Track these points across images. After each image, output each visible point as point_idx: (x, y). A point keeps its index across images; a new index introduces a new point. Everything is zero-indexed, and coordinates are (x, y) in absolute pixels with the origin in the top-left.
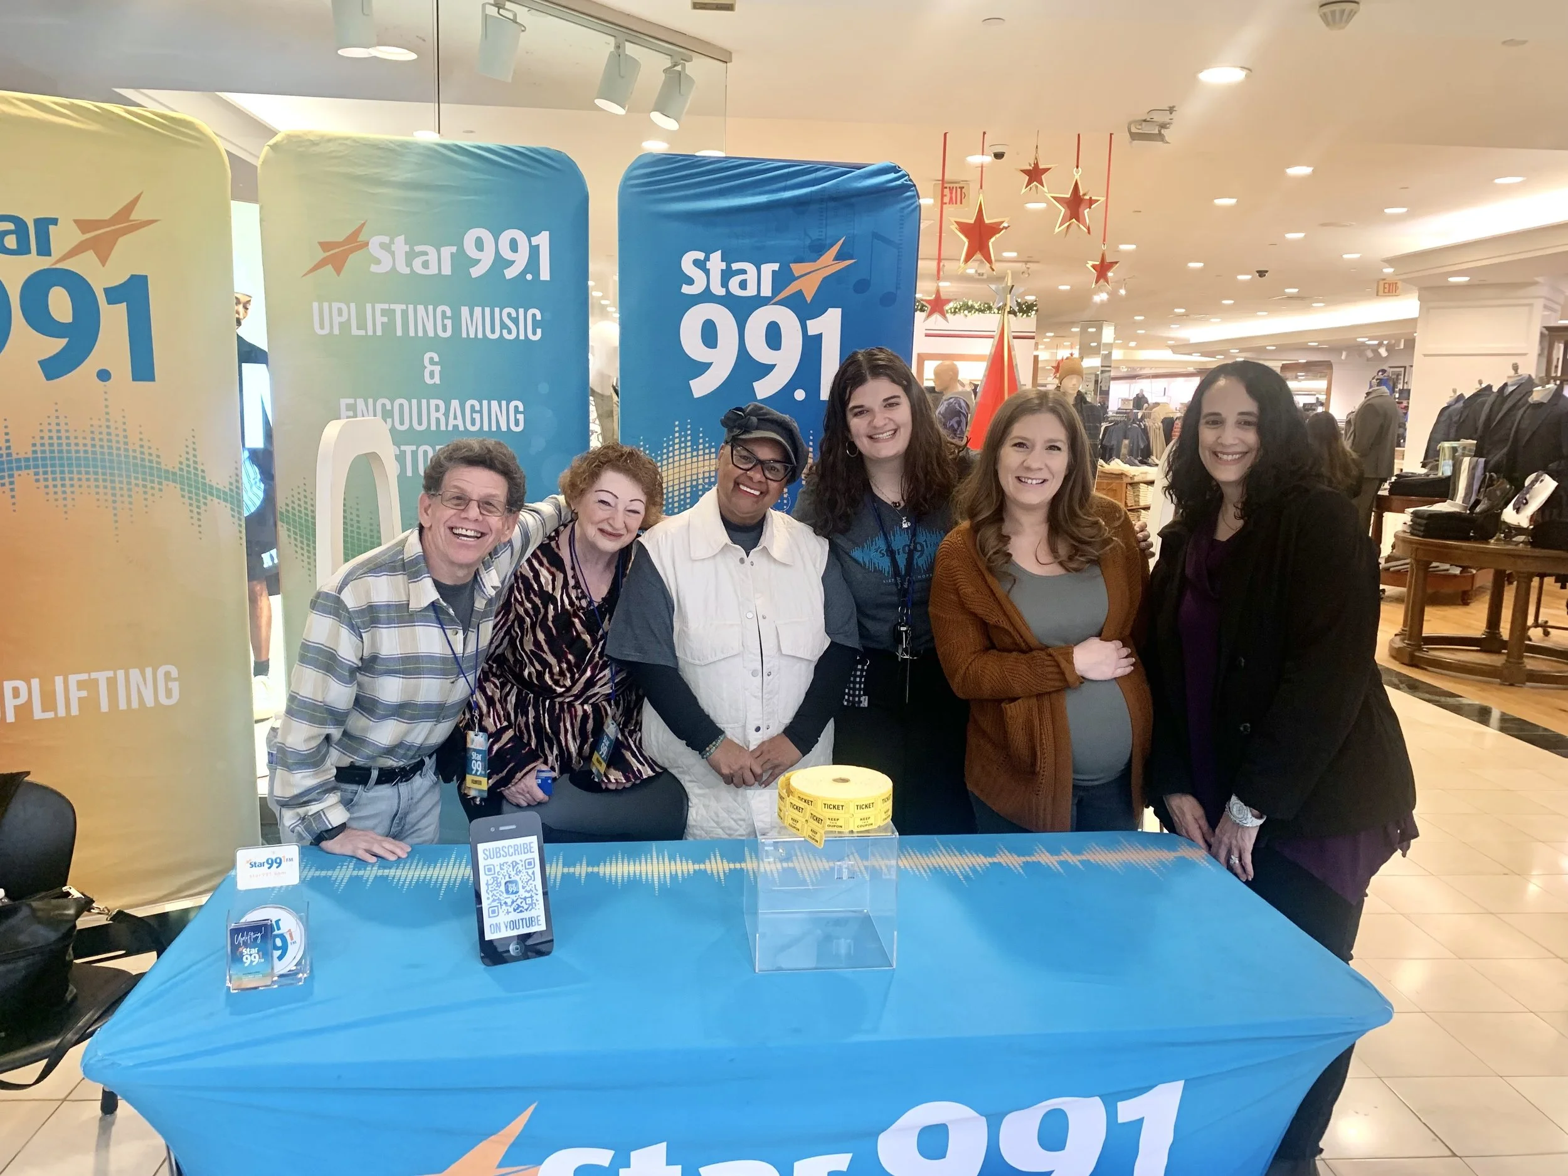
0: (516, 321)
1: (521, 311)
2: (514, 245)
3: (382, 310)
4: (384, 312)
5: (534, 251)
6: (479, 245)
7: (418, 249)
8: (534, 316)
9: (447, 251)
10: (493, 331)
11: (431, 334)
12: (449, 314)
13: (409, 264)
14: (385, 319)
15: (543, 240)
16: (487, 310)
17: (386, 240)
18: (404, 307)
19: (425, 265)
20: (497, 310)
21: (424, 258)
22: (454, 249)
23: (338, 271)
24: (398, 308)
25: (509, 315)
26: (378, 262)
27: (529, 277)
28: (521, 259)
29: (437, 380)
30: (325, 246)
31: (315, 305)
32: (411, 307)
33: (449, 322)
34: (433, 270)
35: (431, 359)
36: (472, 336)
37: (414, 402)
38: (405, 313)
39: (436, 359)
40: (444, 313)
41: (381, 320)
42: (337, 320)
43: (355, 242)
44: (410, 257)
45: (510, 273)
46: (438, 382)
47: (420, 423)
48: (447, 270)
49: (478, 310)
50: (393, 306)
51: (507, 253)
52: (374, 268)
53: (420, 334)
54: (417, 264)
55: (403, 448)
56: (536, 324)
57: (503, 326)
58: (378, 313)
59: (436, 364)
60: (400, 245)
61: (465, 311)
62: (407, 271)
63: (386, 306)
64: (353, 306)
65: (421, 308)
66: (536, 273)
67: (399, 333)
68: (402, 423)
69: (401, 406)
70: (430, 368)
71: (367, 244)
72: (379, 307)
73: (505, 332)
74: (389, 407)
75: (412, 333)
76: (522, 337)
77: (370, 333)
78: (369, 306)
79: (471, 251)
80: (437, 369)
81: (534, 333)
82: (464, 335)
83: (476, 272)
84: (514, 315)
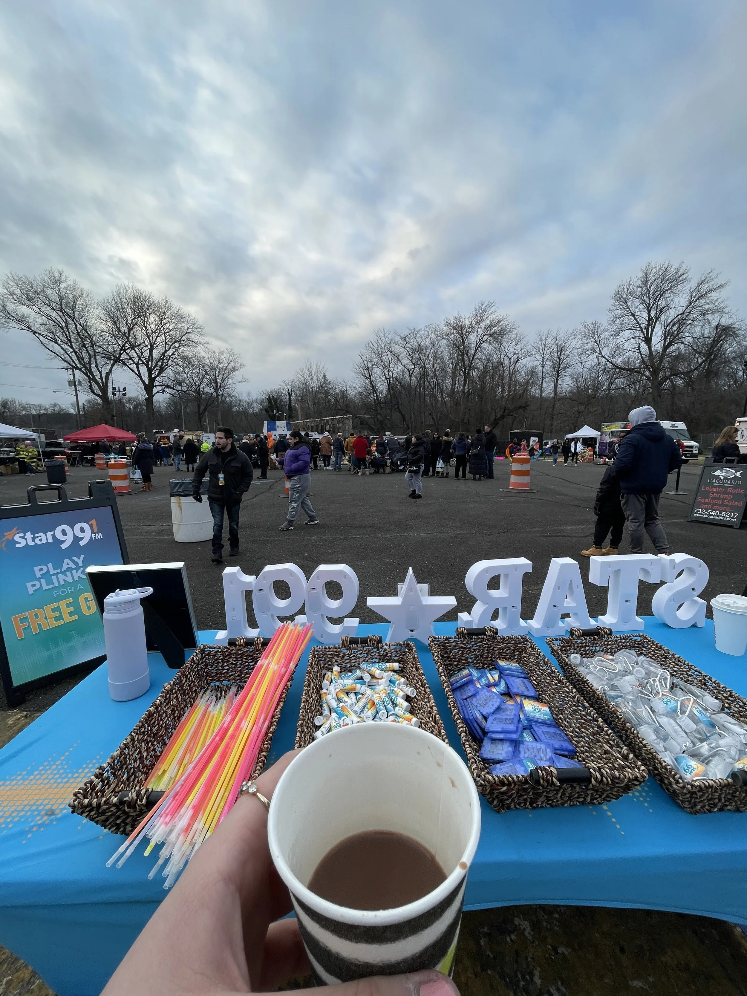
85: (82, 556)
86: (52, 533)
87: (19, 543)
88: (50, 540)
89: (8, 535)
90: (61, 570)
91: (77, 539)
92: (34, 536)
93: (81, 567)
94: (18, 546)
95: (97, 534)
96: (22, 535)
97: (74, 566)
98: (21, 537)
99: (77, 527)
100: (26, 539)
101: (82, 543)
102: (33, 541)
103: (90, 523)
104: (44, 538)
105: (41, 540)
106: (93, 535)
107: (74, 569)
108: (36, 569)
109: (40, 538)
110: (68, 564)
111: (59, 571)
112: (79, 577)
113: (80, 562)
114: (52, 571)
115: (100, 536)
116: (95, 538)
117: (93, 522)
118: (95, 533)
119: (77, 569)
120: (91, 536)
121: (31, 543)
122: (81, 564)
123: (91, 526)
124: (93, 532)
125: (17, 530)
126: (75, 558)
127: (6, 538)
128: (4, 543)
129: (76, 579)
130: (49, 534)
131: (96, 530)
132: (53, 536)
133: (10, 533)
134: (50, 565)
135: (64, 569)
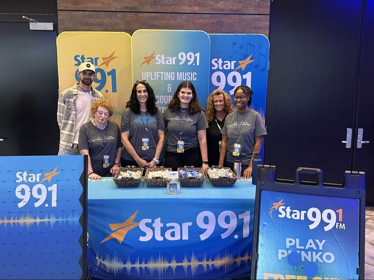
0: (190, 76)
1: (192, 73)
2: (191, 56)
3: (158, 74)
4: (159, 74)
5: (196, 58)
6: (182, 56)
7: (167, 58)
8: (195, 74)
9: (174, 58)
10: (184, 78)
11: (170, 79)
12: (174, 74)
13: (165, 62)
14: (159, 76)
15: (198, 55)
16: (183, 73)
17: (160, 56)
18: (163, 73)
19: (169, 62)
20: (186, 73)
21: (169, 60)
22: (176, 58)
23: (148, 64)
24: (162, 73)
25: (189, 74)
26: (158, 62)
27: (194, 64)
28: (192, 60)
29: (170, 91)
30: (145, 58)
31: (143, 73)
32: (165, 73)
33: (174, 76)
34: (171, 63)
35: (169, 85)
36: (179, 80)
37: (165, 96)
38: (163, 74)
39: (171, 86)
40: (173, 74)
41: (158, 76)
42: (147, 76)
43: (152, 57)
44: (165, 60)
45: (189, 64)
46: (171, 91)
47: (166, 102)
48: (174, 63)
49: (181, 73)
50: (161, 73)
51: (189, 58)
52: (157, 63)
53: (167, 79)
54: (167, 62)
55: (162, 108)
56: (195, 76)
57: (187, 77)
58: (157, 74)
59: (170, 87)
60: (163, 57)
61: (178, 73)
62: (165, 64)
63: (159, 73)
64: (151, 73)
65: (167, 73)
66: (196, 63)
67: (162, 79)
68: (162, 102)
69: (162, 97)
70: (169, 88)
71: (155, 57)
72: (157, 73)
73: (187, 78)
74: (159, 98)
75: (165, 79)
76: (191, 80)
77: (155, 79)
78: (155, 73)
79: (180, 58)
80: (171, 88)
81: (195, 79)
82: (177, 79)
83: (181, 63)
84: (190, 74)
85: (324, 241)
86: (305, 212)
87: (281, 214)
88: (303, 218)
89: (276, 205)
90: (305, 248)
91: (323, 224)
92: (292, 211)
93: (321, 251)
94: (280, 216)
95: (341, 224)
96: (284, 208)
97: (315, 248)
98: (283, 209)
99: (326, 212)
100: (286, 212)
101: (327, 229)
102: (291, 215)
103: (337, 211)
104: (299, 215)
105: (296, 216)
106: (337, 224)
107: (315, 251)
108: (288, 240)
109: (295, 214)
110: (311, 244)
111: (303, 248)
112: (317, 260)
113: (321, 245)
114: (298, 247)
115: (343, 226)
116: (338, 227)
117: (340, 211)
118: (340, 222)
119: (317, 251)
120: (336, 224)
121: (289, 217)
122: (321, 248)
123: (337, 215)
124: (337, 221)
125: (282, 203)
126: (317, 241)
127: (273, 207)
128: (272, 211)
129: (314, 261)
130: (303, 212)
131: (341, 219)
132: (306, 215)
133: (276, 204)
134: (298, 240)
135: (307, 248)
